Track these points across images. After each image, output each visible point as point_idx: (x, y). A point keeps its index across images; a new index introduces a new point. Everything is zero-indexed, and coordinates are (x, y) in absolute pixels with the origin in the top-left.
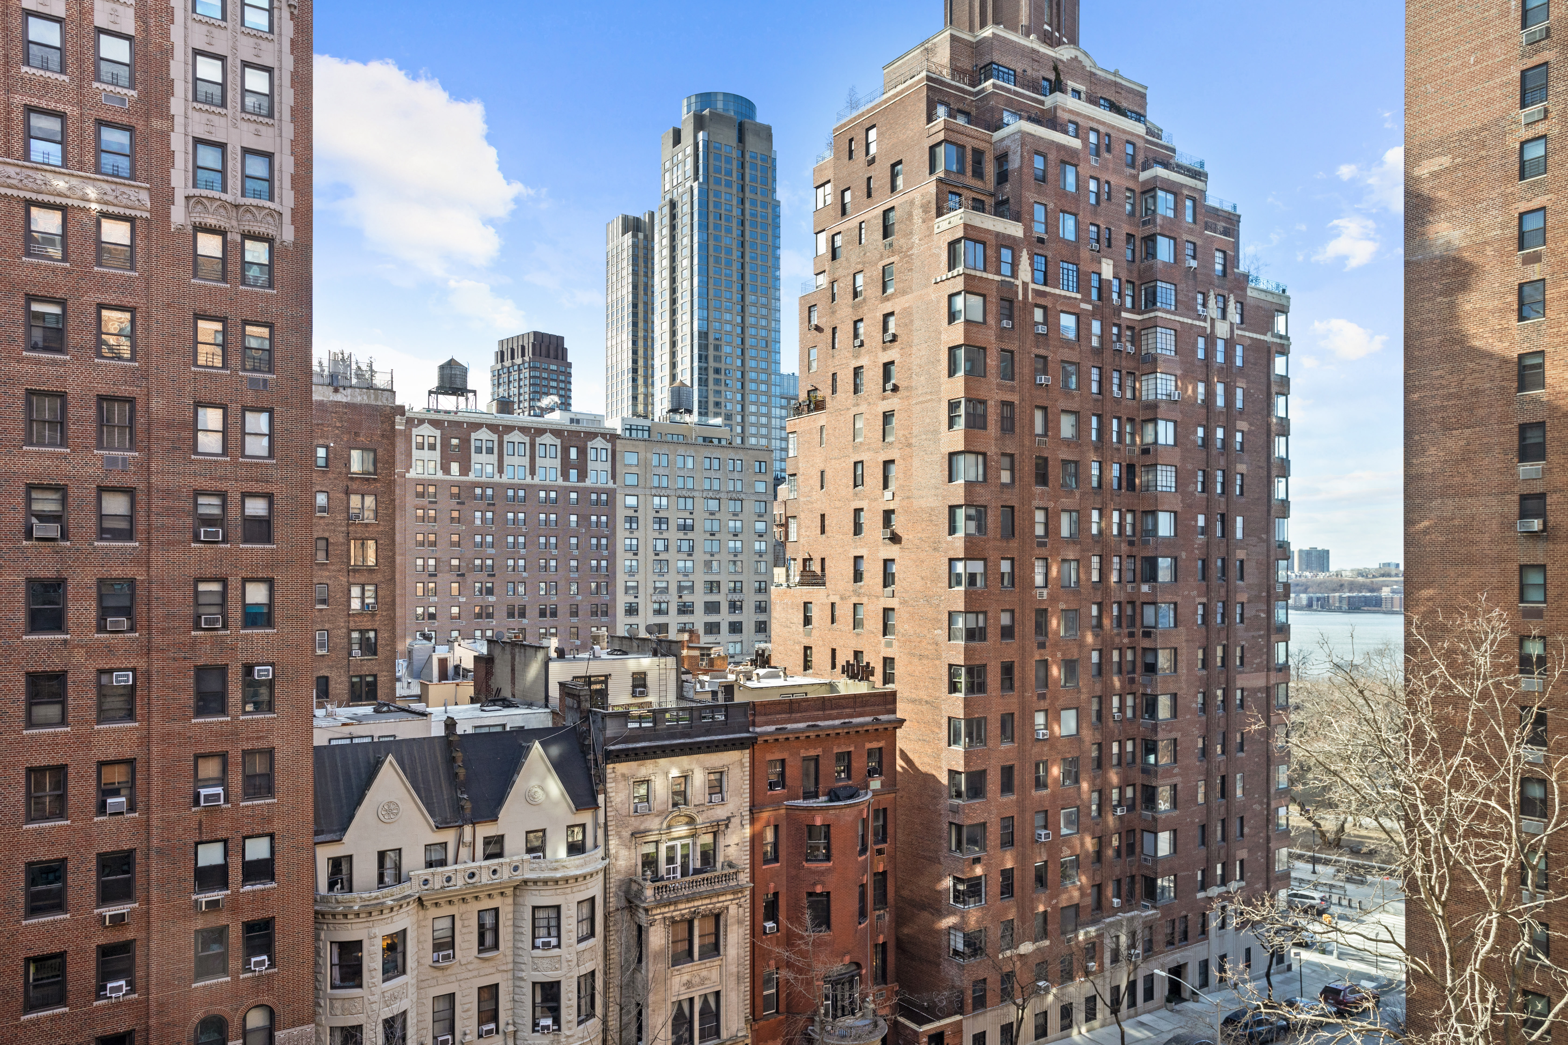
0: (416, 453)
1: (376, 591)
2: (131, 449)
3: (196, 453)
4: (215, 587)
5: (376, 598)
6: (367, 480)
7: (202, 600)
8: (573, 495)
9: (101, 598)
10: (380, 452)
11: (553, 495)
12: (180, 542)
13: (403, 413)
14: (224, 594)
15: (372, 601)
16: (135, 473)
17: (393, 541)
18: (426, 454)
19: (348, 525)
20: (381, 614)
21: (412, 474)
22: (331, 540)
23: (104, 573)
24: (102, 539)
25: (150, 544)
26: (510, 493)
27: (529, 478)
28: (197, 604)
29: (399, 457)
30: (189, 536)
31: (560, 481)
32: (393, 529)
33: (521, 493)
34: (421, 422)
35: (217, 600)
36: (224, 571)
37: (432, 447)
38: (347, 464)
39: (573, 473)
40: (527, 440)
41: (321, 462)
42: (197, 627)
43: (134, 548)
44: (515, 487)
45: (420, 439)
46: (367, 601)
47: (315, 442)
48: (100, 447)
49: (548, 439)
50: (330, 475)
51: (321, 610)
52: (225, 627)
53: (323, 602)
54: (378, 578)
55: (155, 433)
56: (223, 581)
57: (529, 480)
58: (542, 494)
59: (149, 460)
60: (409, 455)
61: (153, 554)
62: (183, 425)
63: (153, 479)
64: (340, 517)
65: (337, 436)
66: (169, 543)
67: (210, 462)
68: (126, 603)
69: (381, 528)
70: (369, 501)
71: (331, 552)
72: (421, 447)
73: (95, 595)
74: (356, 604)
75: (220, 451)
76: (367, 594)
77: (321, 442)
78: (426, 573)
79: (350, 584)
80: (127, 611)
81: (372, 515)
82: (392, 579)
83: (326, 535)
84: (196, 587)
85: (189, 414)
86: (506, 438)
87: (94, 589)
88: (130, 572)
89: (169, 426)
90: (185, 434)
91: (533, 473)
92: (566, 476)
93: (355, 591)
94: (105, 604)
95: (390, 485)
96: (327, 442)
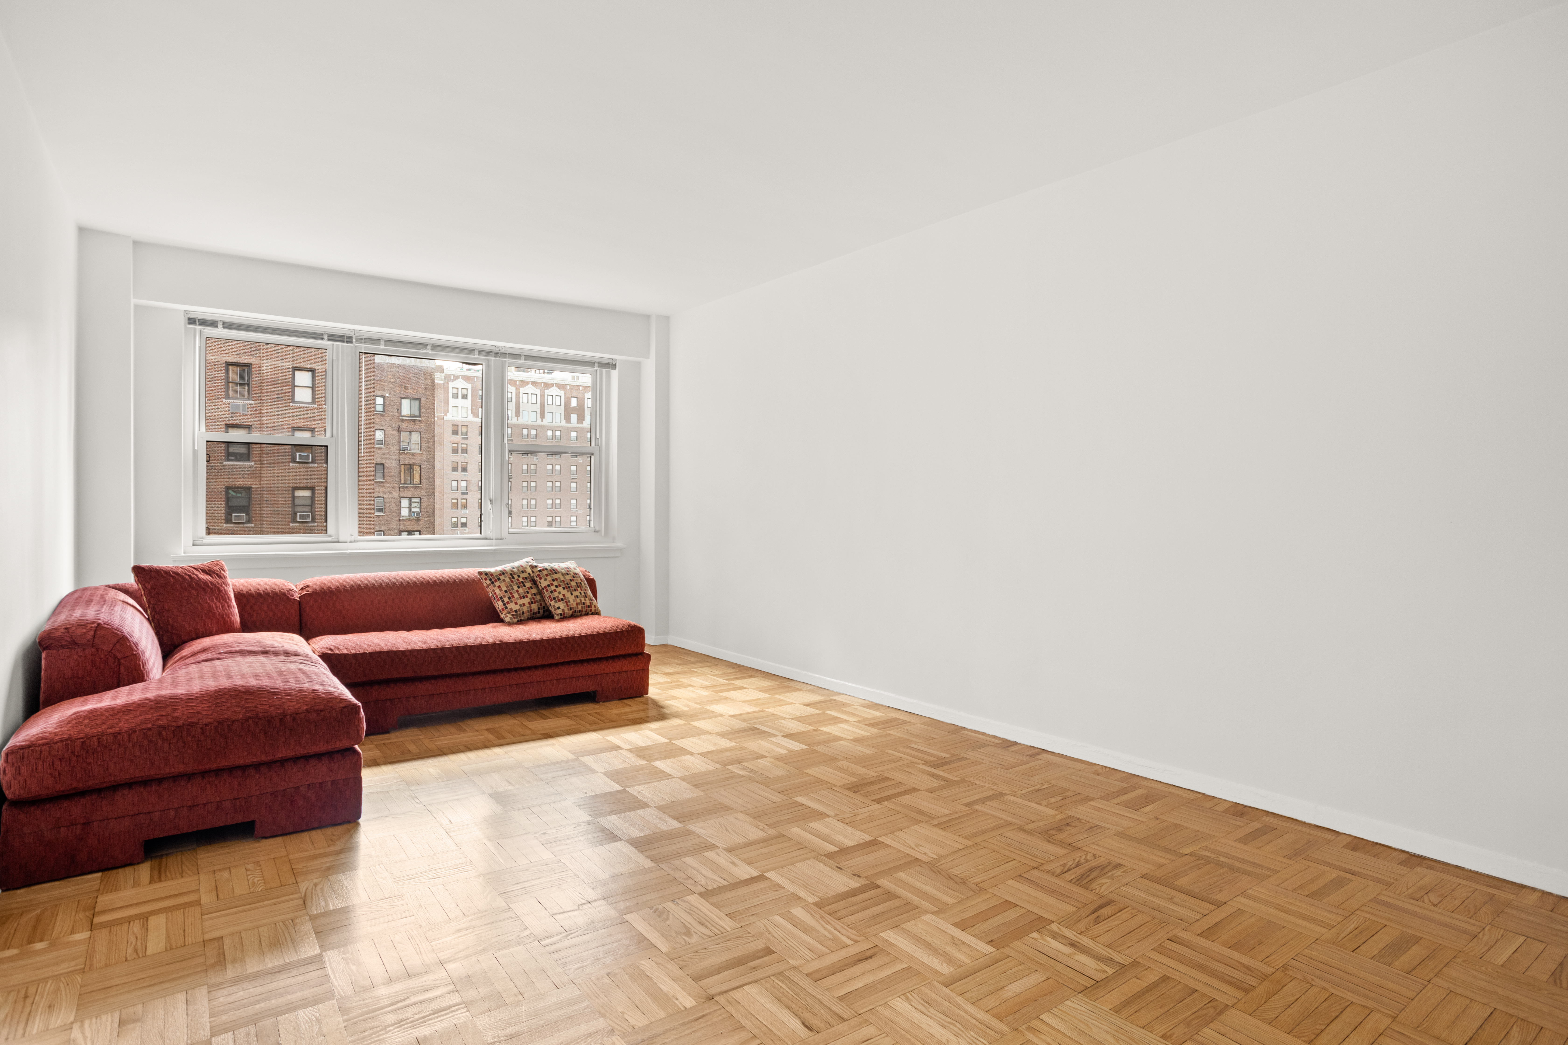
0: (452, 402)
1: (420, 503)
2: (248, 399)
3: (294, 401)
4: (307, 493)
5: (420, 508)
6: (414, 421)
7: (297, 502)
8: (574, 434)
9: (228, 499)
10: (423, 401)
11: (558, 433)
12: (282, 463)
13: (442, 371)
14: (313, 497)
15: (417, 510)
16: (251, 416)
17: (433, 466)
18: (460, 402)
19: (399, 454)
20: (424, 519)
21: (449, 417)
22: (386, 465)
23: (230, 482)
24: (229, 460)
25: (262, 464)
26: (525, 432)
27: (539, 420)
28: (294, 505)
29: (438, 404)
30: (289, 458)
31: (564, 423)
32: (433, 457)
33: (533, 432)
34: (456, 377)
35: (308, 502)
36: (313, 482)
37: (464, 397)
38: (399, 410)
39: (574, 417)
40: (538, 392)
41: (379, 408)
42: (294, 521)
43: (251, 466)
44: (529, 428)
45: (455, 391)
46: (413, 510)
47: (376, 393)
48: (227, 397)
49: (554, 391)
50: (386, 418)
51: (378, 516)
52: (313, 520)
53: (380, 510)
54: (421, 493)
55: (265, 388)
56: (312, 489)
57: (539, 422)
58: (550, 433)
59: (261, 406)
60: (447, 403)
61: (264, 471)
62: (285, 383)
63: (264, 419)
64: (393, 448)
65: (391, 389)
66: (275, 463)
67: (304, 409)
68: (246, 504)
69: (424, 457)
70: (415, 437)
71: (387, 474)
72: (456, 396)
73: (224, 498)
74: (405, 512)
75: (310, 400)
76: (413, 505)
77: (379, 393)
78: (460, 491)
79: (401, 498)
80: (246, 509)
81: (417, 447)
82: (432, 494)
83: (383, 461)
84: (293, 493)
85: (289, 375)
86: (522, 390)
87: (223, 494)
88: (247, 482)
89: (275, 383)
90: (286, 389)
91: (542, 416)
92: (567, 418)
93: (405, 503)
94: (230, 504)
95: (431, 425)
96: (383, 393)
